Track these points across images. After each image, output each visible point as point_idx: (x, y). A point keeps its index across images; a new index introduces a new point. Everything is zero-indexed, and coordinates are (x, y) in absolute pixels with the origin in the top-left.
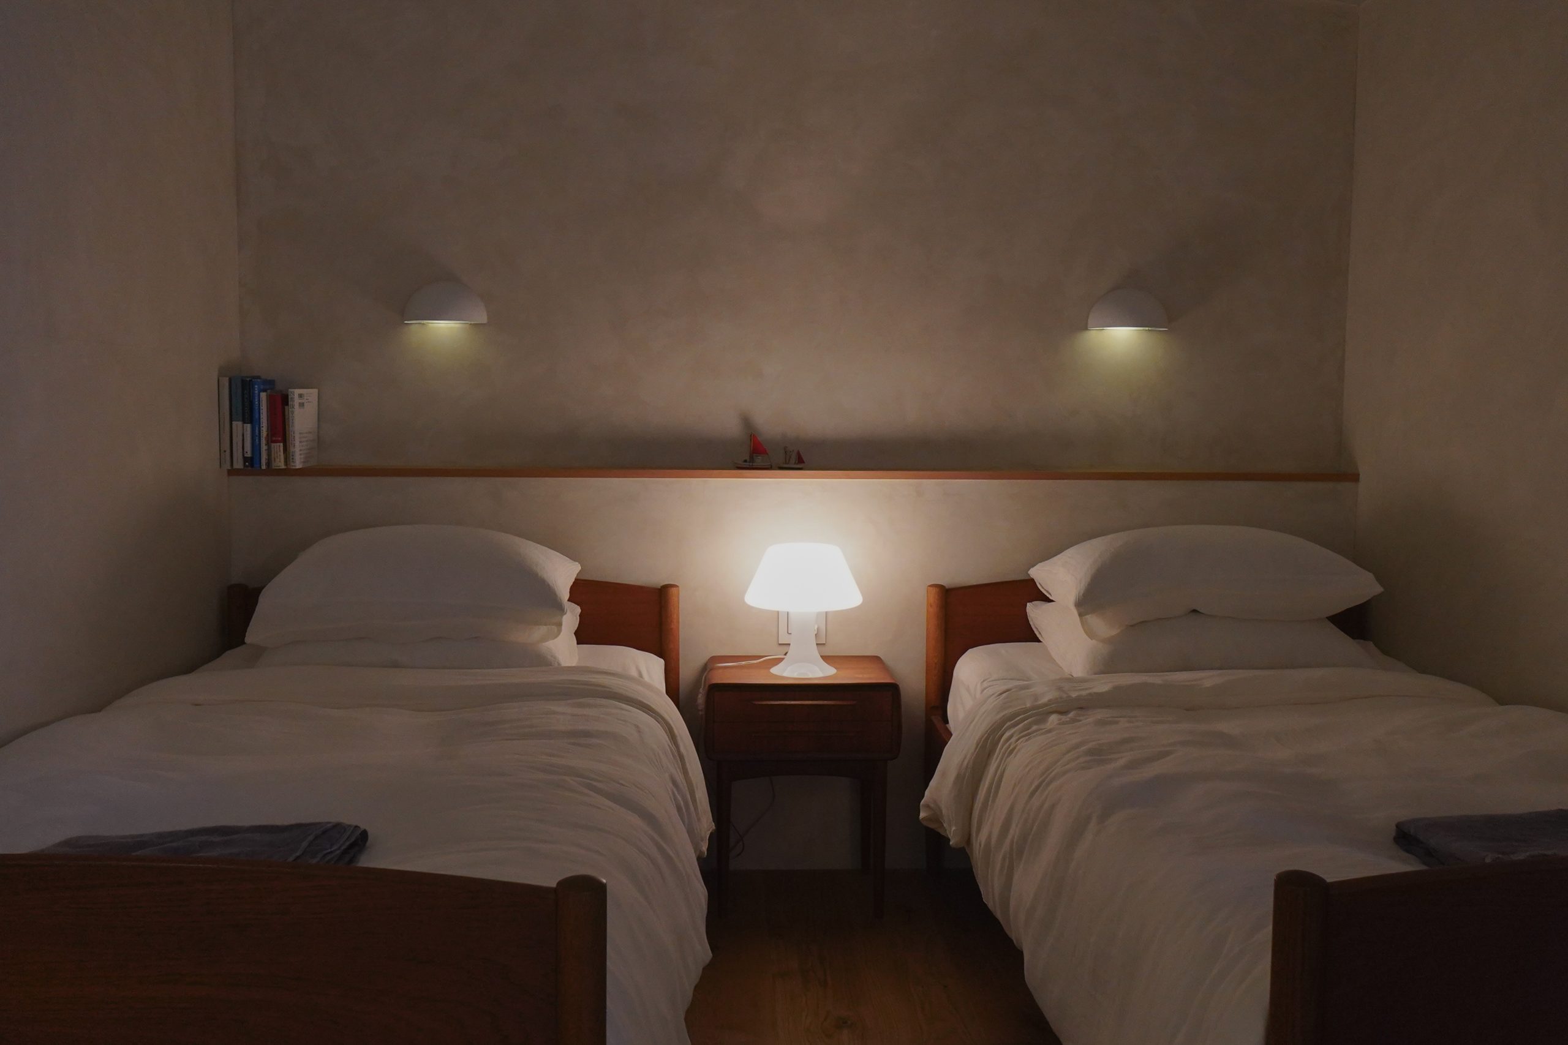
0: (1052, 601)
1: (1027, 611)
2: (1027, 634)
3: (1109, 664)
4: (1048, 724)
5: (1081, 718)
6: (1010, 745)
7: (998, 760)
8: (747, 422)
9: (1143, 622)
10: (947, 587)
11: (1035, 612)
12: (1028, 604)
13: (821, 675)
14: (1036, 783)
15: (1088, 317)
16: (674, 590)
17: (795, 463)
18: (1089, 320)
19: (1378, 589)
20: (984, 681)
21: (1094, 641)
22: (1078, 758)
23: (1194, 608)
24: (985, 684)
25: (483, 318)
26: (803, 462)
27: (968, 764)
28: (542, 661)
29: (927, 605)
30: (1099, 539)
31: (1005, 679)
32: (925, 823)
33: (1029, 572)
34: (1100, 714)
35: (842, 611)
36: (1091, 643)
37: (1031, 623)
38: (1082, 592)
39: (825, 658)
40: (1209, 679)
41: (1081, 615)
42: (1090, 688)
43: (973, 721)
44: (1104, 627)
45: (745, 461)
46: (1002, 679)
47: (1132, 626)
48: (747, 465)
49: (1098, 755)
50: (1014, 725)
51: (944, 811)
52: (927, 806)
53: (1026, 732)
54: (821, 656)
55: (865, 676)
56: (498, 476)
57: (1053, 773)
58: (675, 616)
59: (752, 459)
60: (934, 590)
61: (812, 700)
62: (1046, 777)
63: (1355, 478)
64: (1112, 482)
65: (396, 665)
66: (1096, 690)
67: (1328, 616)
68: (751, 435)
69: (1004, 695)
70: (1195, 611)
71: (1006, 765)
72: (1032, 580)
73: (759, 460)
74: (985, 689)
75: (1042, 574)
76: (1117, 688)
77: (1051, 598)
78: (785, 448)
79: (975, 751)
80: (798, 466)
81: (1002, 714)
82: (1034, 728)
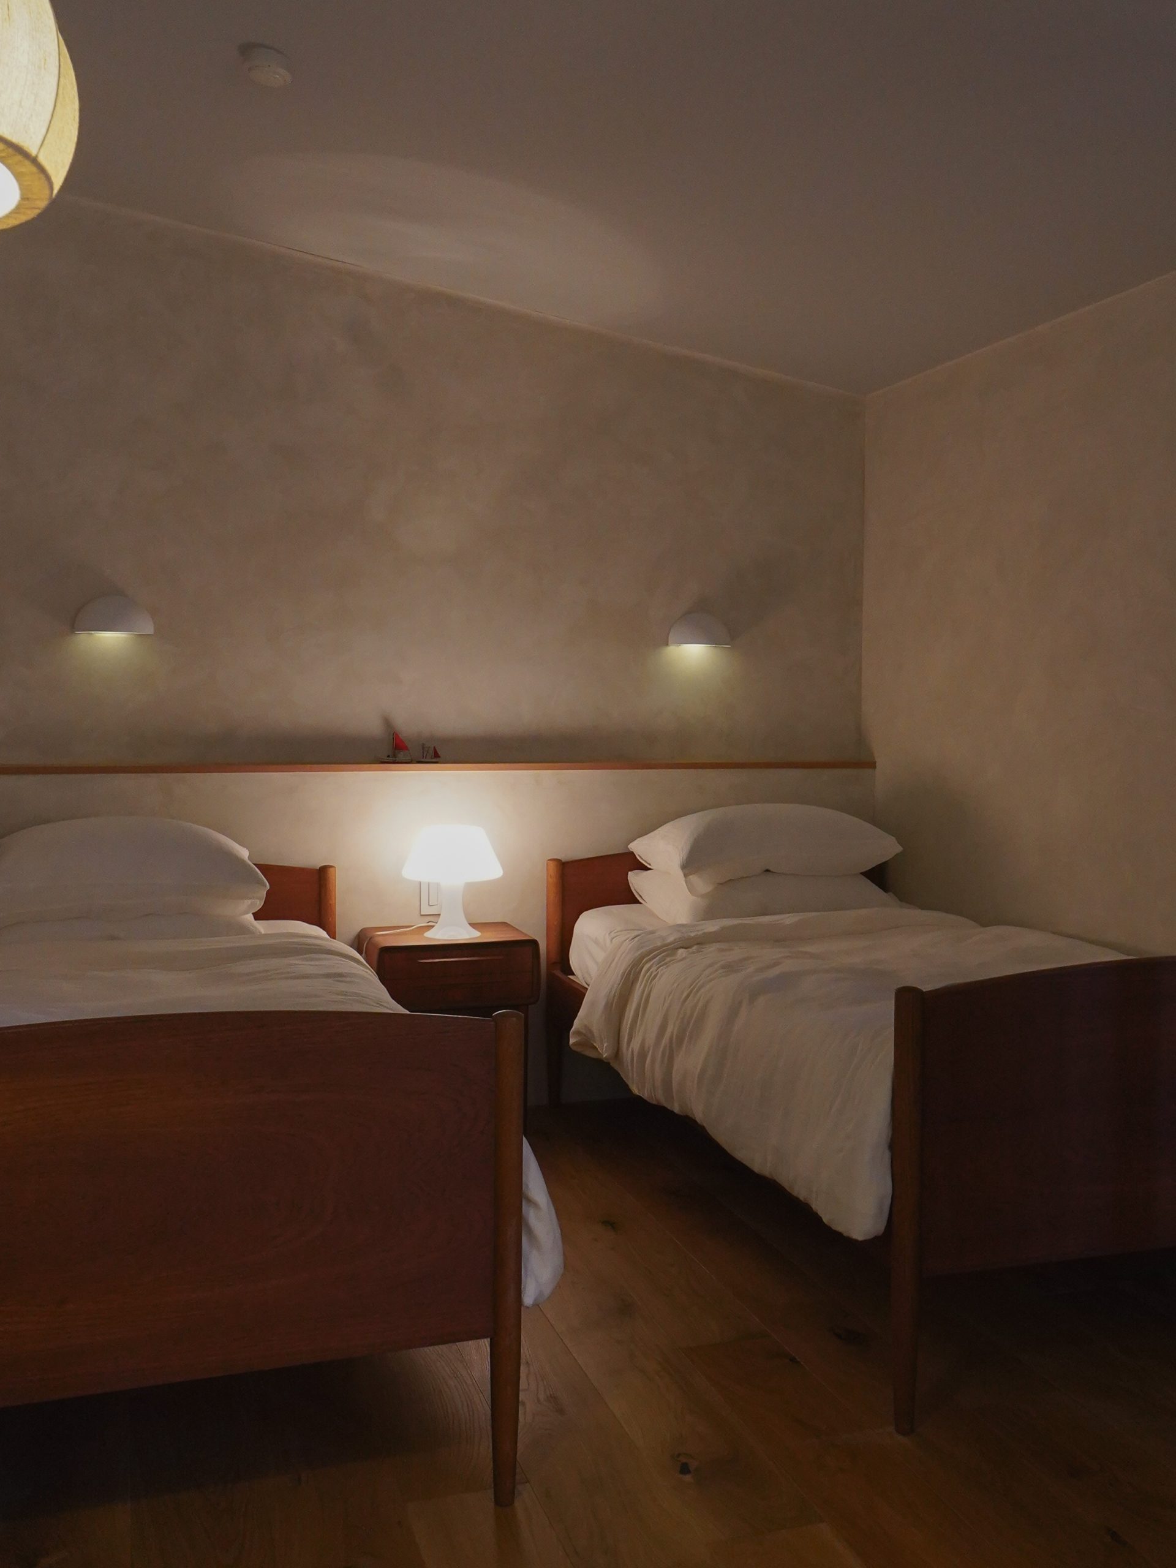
0: (650, 869)
1: (629, 878)
2: (629, 898)
3: (710, 912)
4: (678, 956)
5: (703, 950)
6: (652, 972)
7: (642, 986)
8: (387, 722)
9: (731, 880)
10: (563, 861)
11: (635, 879)
12: (629, 873)
13: (468, 937)
14: (685, 994)
15: (668, 634)
16: (331, 869)
17: (432, 758)
18: (669, 637)
19: (899, 849)
20: (611, 932)
21: (694, 898)
22: (716, 971)
23: (768, 868)
24: (613, 935)
25: (150, 629)
26: (439, 757)
27: (615, 993)
28: (243, 930)
29: (547, 876)
30: (688, 817)
31: (628, 930)
32: (574, 1048)
33: (629, 846)
34: (715, 947)
35: (489, 881)
36: (692, 898)
37: (632, 889)
38: (685, 858)
39: (473, 925)
40: (789, 919)
41: (686, 876)
42: (703, 930)
43: (613, 960)
44: (703, 884)
45: (388, 756)
46: (626, 930)
47: (721, 884)
48: (391, 759)
49: (730, 968)
50: (650, 960)
51: (596, 1033)
52: (578, 1033)
53: (663, 962)
54: (470, 924)
55: (507, 936)
56: (167, 772)
57: (699, 984)
58: (333, 893)
59: (395, 756)
60: (552, 864)
61: (467, 957)
62: (695, 986)
63: (872, 765)
64: (692, 771)
65: (113, 938)
66: (706, 931)
67: (865, 870)
68: (393, 734)
69: (636, 939)
70: (767, 871)
71: (652, 988)
72: (632, 853)
73: (401, 756)
74: (613, 938)
75: (640, 847)
76: (723, 929)
77: (649, 866)
78: (423, 745)
79: (621, 981)
80: (434, 760)
81: (639, 953)
82: (668, 959)
